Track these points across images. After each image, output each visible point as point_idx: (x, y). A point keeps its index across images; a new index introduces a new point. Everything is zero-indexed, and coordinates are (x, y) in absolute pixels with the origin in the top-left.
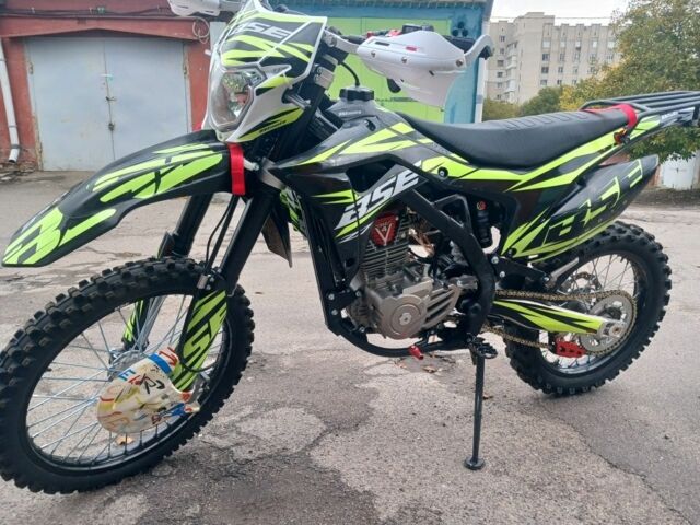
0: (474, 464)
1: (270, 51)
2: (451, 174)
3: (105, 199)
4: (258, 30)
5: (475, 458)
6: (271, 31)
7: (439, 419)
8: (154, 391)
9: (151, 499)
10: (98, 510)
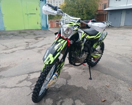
0: (91, 79)
1: (75, 24)
2: (89, 38)
3: (58, 51)
4: (72, 21)
5: (91, 78)
6: (74, 21)
7: (80, 74)
8: (55, 80)
9: (51, 98)
10: (45, 103)
